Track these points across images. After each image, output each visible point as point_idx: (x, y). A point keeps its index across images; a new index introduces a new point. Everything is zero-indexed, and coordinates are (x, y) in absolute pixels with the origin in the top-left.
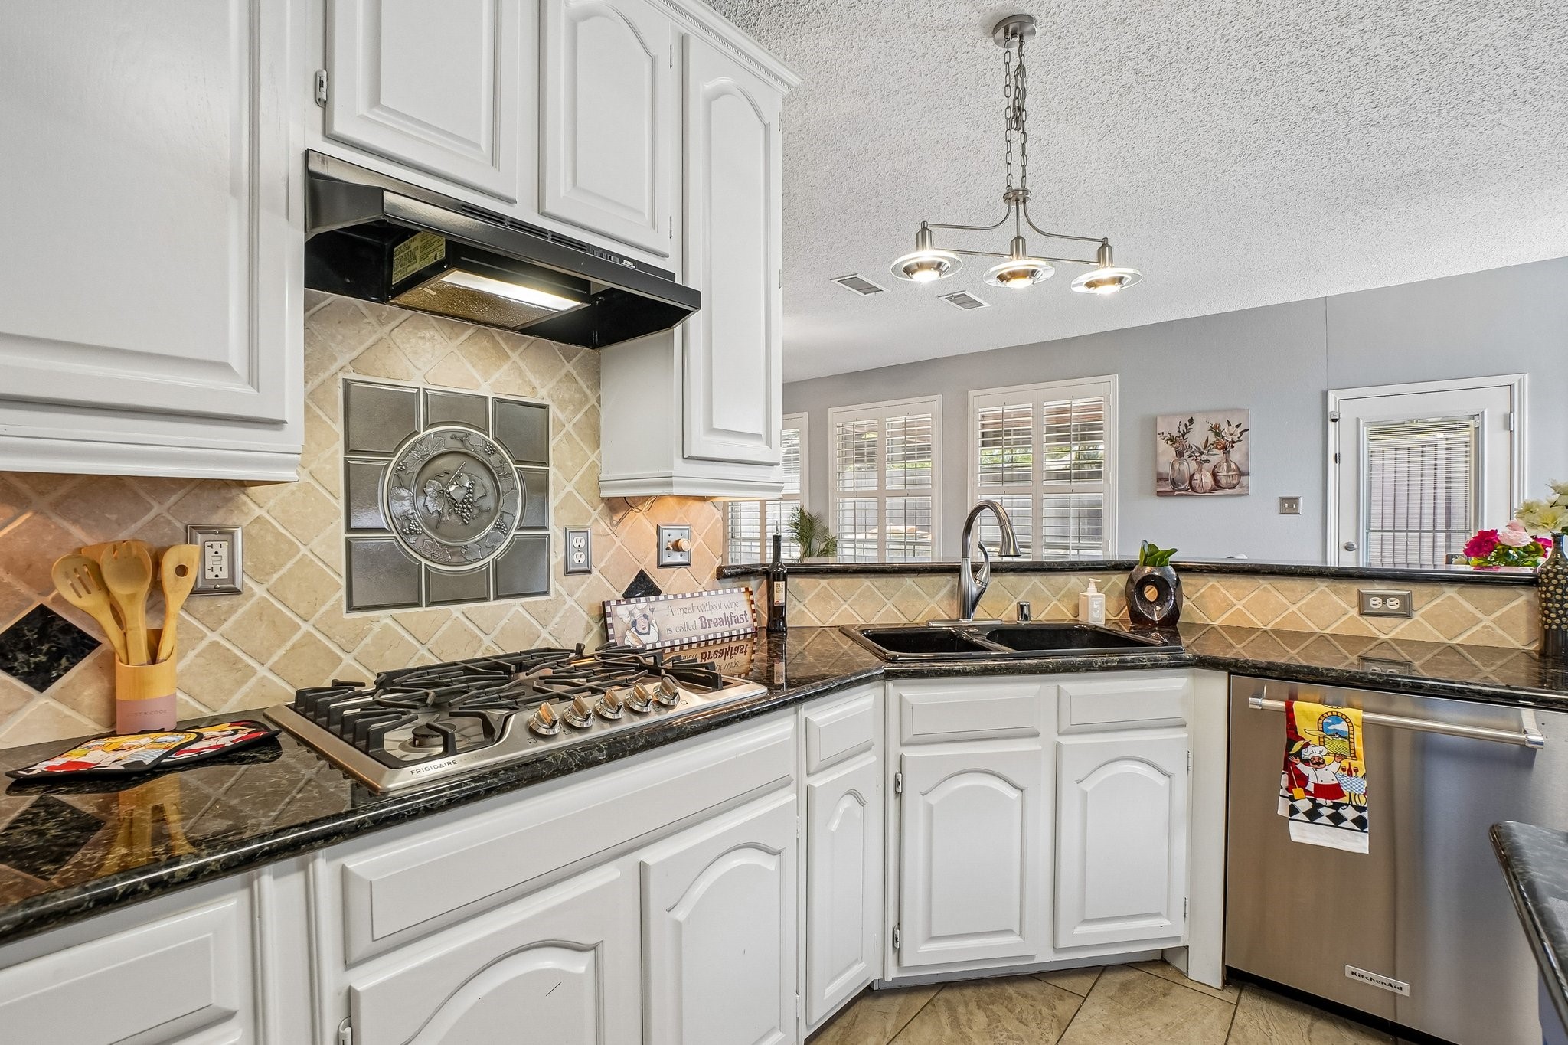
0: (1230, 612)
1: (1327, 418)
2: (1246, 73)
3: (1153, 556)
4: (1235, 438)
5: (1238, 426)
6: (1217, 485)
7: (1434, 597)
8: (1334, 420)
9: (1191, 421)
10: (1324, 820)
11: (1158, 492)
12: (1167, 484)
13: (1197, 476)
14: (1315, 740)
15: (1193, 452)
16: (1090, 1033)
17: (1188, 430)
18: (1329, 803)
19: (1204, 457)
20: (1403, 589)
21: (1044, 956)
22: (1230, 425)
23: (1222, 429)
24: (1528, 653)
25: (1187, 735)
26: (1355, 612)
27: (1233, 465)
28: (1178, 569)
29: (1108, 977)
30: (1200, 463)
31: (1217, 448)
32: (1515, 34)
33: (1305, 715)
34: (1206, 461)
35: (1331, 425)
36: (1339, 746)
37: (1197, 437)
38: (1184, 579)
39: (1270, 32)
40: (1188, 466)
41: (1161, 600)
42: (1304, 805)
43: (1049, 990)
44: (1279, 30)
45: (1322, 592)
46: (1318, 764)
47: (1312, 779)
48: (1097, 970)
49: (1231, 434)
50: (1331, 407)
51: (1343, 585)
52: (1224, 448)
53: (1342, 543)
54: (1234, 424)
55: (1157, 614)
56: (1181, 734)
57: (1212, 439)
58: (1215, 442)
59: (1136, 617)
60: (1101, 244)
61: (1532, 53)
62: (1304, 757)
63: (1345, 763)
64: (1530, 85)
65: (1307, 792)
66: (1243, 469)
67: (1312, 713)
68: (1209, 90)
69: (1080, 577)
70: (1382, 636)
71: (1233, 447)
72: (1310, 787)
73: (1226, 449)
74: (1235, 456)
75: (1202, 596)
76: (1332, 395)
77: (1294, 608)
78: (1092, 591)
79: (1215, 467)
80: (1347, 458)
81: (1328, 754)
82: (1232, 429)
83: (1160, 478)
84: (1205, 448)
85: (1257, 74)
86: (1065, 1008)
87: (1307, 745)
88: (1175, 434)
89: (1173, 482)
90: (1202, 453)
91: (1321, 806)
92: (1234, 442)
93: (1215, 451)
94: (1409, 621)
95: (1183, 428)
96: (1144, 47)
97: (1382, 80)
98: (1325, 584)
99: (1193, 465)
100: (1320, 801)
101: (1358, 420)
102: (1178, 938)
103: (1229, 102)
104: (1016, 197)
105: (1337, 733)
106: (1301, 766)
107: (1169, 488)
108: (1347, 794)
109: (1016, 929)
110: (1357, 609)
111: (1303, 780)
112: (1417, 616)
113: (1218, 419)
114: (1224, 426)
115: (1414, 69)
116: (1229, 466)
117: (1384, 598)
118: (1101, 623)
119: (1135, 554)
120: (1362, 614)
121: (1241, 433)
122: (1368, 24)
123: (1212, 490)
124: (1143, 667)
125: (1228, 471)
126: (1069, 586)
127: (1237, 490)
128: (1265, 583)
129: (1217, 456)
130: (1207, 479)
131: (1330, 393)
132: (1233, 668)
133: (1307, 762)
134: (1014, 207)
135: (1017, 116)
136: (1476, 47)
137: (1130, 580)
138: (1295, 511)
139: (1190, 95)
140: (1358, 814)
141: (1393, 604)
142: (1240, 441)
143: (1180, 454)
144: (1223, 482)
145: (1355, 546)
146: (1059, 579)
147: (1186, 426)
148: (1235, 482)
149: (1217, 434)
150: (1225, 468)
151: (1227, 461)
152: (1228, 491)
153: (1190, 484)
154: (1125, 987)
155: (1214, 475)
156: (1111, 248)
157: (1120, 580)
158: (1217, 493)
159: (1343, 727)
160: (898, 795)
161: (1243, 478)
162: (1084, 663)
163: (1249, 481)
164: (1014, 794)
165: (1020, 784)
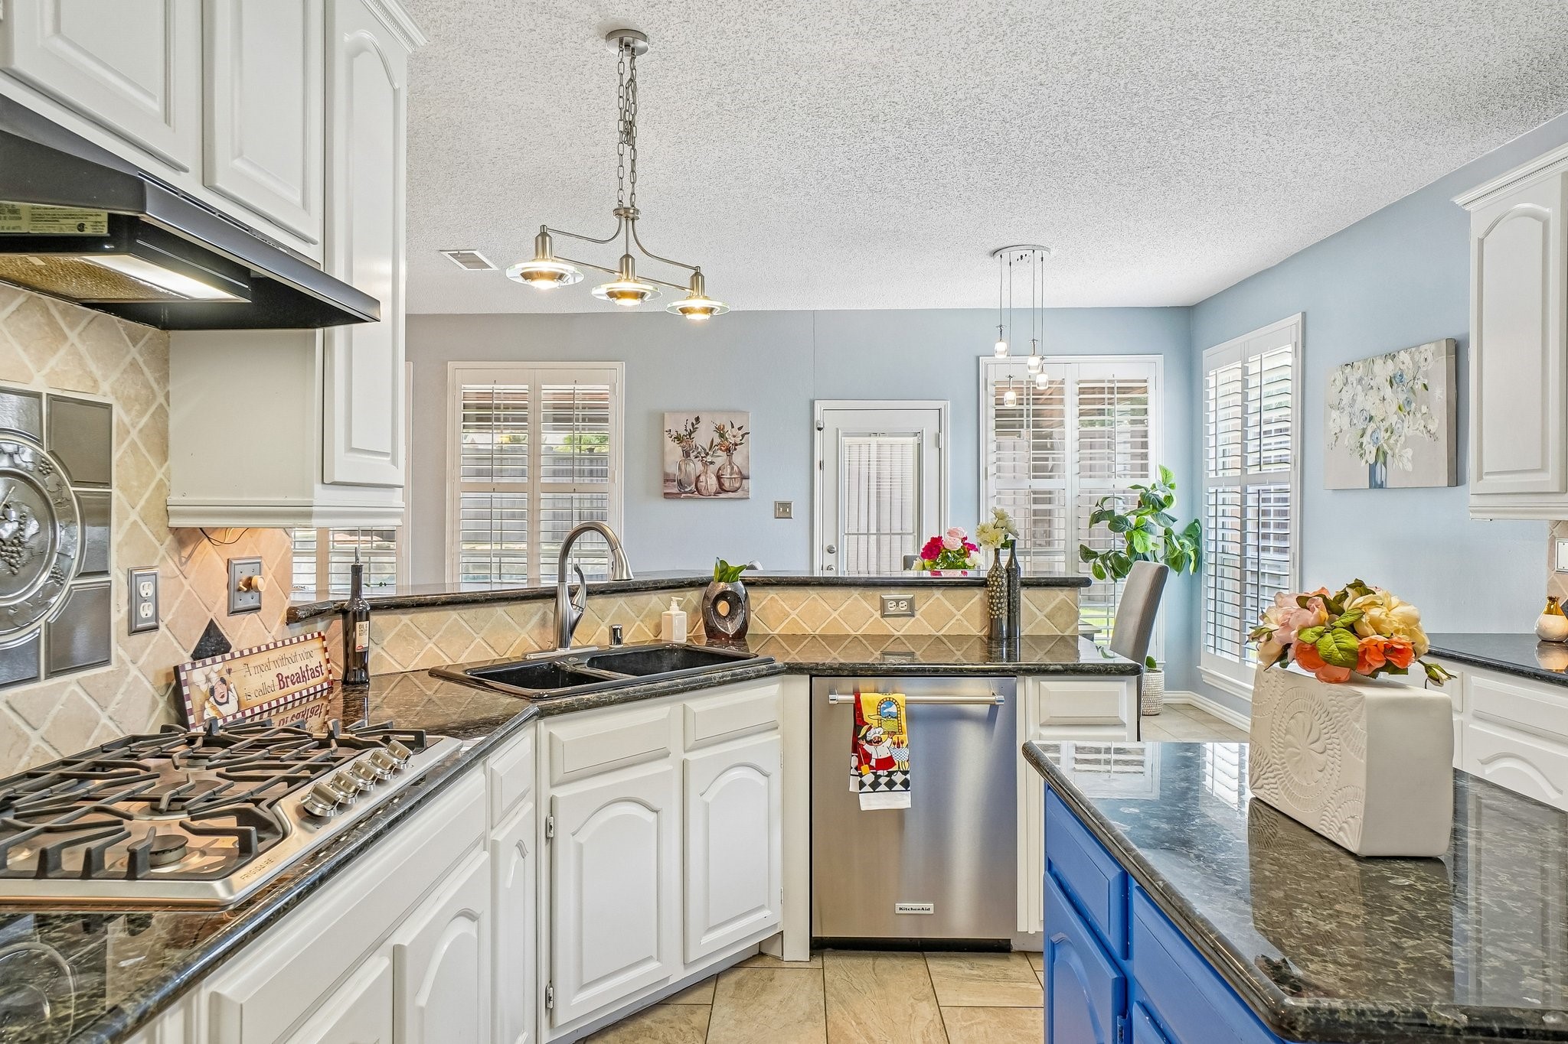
0: (787, 621)
1: (815, 427)
2: (801, 131)
3: (725, 572)
4: (738, 440)
5: (740, 429)
6: (722, 489)
7: (928, 598)
8: (819, 429)
9: (697, 419)
10: (883, 787)
11: (665, 494)
12: (674, 486)
13: (702, 478)
14: (875, 723)
15: (699, 453)
16: (727, 1029)
17: (695, 429)
18: (886, 773)
19: (709, 459)
20: (908, 594)
21: (678, 975)
22: (733, 427)
23: (725, 430)
24: (980, 638)
25: (779, 736)
26: (878, 614)
27: (735, 468)
28: (749, 584)
29: (723, 982)
30: (705, 464)
31: (721, 449)
33: (869, 703)
34: (712, 463)
35: (817, 433)
36: (891, 725)
37: (703, 437)
38: (753, 593)
39: (825, 109)
40: (695, 467)
41: (731, 615)
42: (869, 778)
43: (680, 1009)
44: (832, 110)
45: (856, 599)
46: (878, 742)
47: (874, 756)
48: (713, 978)
49: (734, 436)
50: (817, 417)
51: (870, 592)
52: (728, 450)
53: (825, 546)
54: (736, 426)
55: (731, 628)
56: (775, 736)
57: (717, 440)
58: (719, 444)
59: (712, 632)
60: (694, 272)
62: (868, 739)
63: (895, 738)
65: (871, 767)
66: (744, 472)
67: (873, 701)
68: (771, 135)
69: (660, 596)
70: (896, 633)
71: (735, 449)
72: (873, 763)
73: (730, 451)
74: (737, 458)
75: (764, 608)
76: (817, 405)
77: (835, 614)
78: (674, 609)
79: (719, 469)
80: (829, 465)
81: (884, 733)
82: (735, 431)
83: (667, 479)
84: (710, 449)
85: (808, 134)
86: (699, 1018)
87: (870, 728)
88: (683, 432)
89: (680, 483)
90: (707, 454)
91: (880, 776)
92: (736, 445)
93: (719, 453)
94: (913, 619)
95: (689, 427)
96: (731, 89)
97: (888, 164)
98: (858, 592)
99: (699, 466)
100: (880, 772)
101: (838, 430)
102: (775, 925)
103: (783, 148)
104: (627, 214)
105: (890, 715)
106: (867, 747)
107: (676, 490)
108: (897, 763)
109: (655, 956)
110: (879, 612)
111: (868, 757)
112: (918, 615)
113: (723, 420)
114: (728, 427)
115: (909, 163)
116: (732, 468)
117: (898, 601)
118: (684, 641)
119: (709, 570)
120: (883, 616)
121: (743, 436)
122: (888, 126)
123: (717, 493)
124: (749, 679)
125: (731, 474)
126: (650, 605)
127: (740, 493)
128: (813, 593)
129: (721, 459)
130: (712, 483)
131: (816, 402)
132: (813, 672)
133: (870, 742)
134: (624, 222)
135: (628, 132)
137: (706, 597)
138: (788, 516)
139: (755, 134)
140: (904, 777)
141: (903, 607)
142: (742, 444)
143: (687, 454)
144: (727, 484)
145: (835, 549)
146: (642, 599)
147: (693, 424)
148: (737, 485)
149: (722, 436)
150: (729, 471)
151: (730, 464)
152: (731, 495)
153: (696, 485)
154: (739, 985)
155: (719, 478)
156: (703, 277)
157: (694, 596)
158: (721, 496)
159: (893, 709)
160: (550, 840)
161: (744, 481)
162: (706, 680)
163: (750, 484)
164: (651, 817)
165: (656, 806)
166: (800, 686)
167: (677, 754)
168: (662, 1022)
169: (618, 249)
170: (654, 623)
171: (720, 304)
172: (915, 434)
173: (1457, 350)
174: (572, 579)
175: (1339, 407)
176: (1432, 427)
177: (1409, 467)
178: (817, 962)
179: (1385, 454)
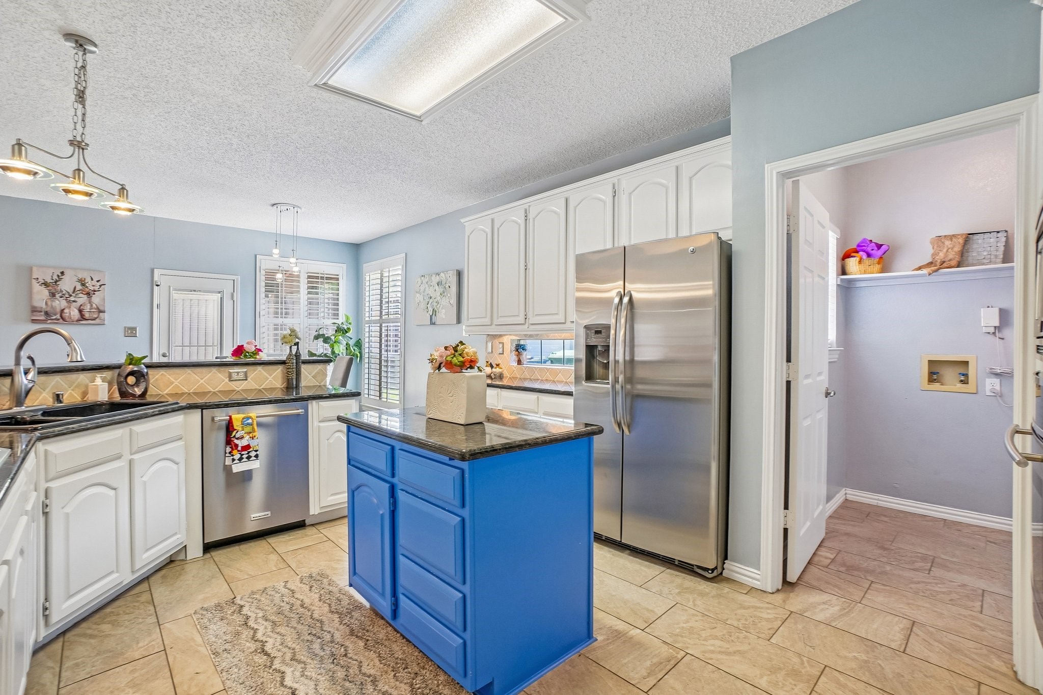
0: (172, 386)
1: (153, 284)
2: (184, 123)
3: (131, 360)
4: (96, 288)
5: (98, 281)
6: (82, 317)
7: (255, 371)
8: (157, 285)
9: (62, 273)
10: (245, 460)
11: (33, 320)
12: (41, 315)
13: (66, 311)
14: (240, 429)
15: (63, 294)
17: (60, 279)
18: (246, 452)
19: (72, 299)
20: (244, 369)
21: (128, 578)
22: (92, 279)
23: (86, 281)
24: (281, 389)
25: (184, 443)
26: (227, 380)
27: (94, 306)
28: (148, 366)
29: (152, 580)
30: (69, 302)
31: (82, 293)
32: (272, 160)
33: (237, 419)
34: (74, 301)
35: (155, 288)
36: (248, 429)
37: (67, 285)
38: (151, 372)
39: (203, 117)
40: (60, 303)
41: (137, 384)
42: (237, 456)
43: (129, 599)
44: (207, 118)
45: (214, 372)
46: (242, 438)
47: (240, 445)
48: (146, 579)
49: (93, 286)
50: (156, 278)
51: (223, 369)
52: (88, 294)
53: (161, 353)
54: (95, 280)
55: (138, 391)
56: (181, 443)
57: (79, 287)
58: (81, 290)
59: (123, 394)
60: (121, 187)
61: (273, 167)
62: (237, 437)
63: (251, 435)
64: (269, 175)
65: (239, 451)
66: (101, 308)
67: (239, 418)
68: (163, 119)
69: (85, 374)
70: (237, 389)
71: (94, 294)
72: (239, 448)
73: (90, 295)
74: (96, 299)
75: (157, 380)
76: (156, 272)
77: (202, 381)
78: (98, 381)
79: (81, 305)
80: (164, 307)
81: (245, 433)
82: (94, 282)
83: (34, 310)
84: (74, 292)
85: (188, 126)
86: (145, 597)
87: (238, 431)
88: (49, 280)
89: (47, 313)
90: (71, 296)
91: (243, 454)
92: (95, 291)
93: (81, 295)
94: (247, 381)
95: (55, 277)
96: (146, 90)
97: (230, 151)
98: (215, 369)
99: (64, 303)
100: (243, 453)
101: (170, 287)
102: (182, 543)
103: (168, 128)
104: (78, 145)
105: (248, 424)
106: (236, 441)
107: (43, 318)
108: (252, 447)
109: (115, 571)
110: (228, 379)
111: (237, 446)
112: (249, 379)
113: (85, 275)
114: (88, 280)
115: (242, 154)
116: (92, 305)
117: (238, 373)
118: (107, 399)
119: (122, 360)
120: (230, 380)
121: (100, 286)
122: (236, 134)
123: (78, 320)
125: (91, 309)
126: (79, 380)
127: (97, 321)
128: (188, 371)
129: (82, 299)
130: (75, 314)
131: (155, 270)
132: (203, 407)
133: (237, 439)
134: (77, 150)
135: (81, 96)
136: (261, 157)
137: (119, 375)
138: (134, 335)
140: (256, 453)
141: (241, 376)
142: (100, 291)
143: (53, 295)
144: (87, 315)
145: (168, 355)
146: (73, 376)
147: (58, 276)
148: (96, 316)
149: (83, 285)
150: (89, 307)
151: (90, 303)
152: (90, 322)
153: (61, 316)
154: (164, 577)
155: (80, 311)
156: (127, 191)
157: (108, 374)
158: (82, 322)
159: (250, 421)
160: (46, 514)
161: (101, 314)
162: (144, 414)
163: (106, 316)
164: (112, 493)
165: (115, 486)
166: (196, 415)
167: (127, 456)
168: (120, 607)
169: (72, 164)
170: (81, 391)
171: (139, 207)
172: (219, 292)
173: (459, 274)
174: (25, 363)
175: (419, 292)
176: (452, 302)
177: (444, 317)
178: (208, 555)
179: (436, 311)
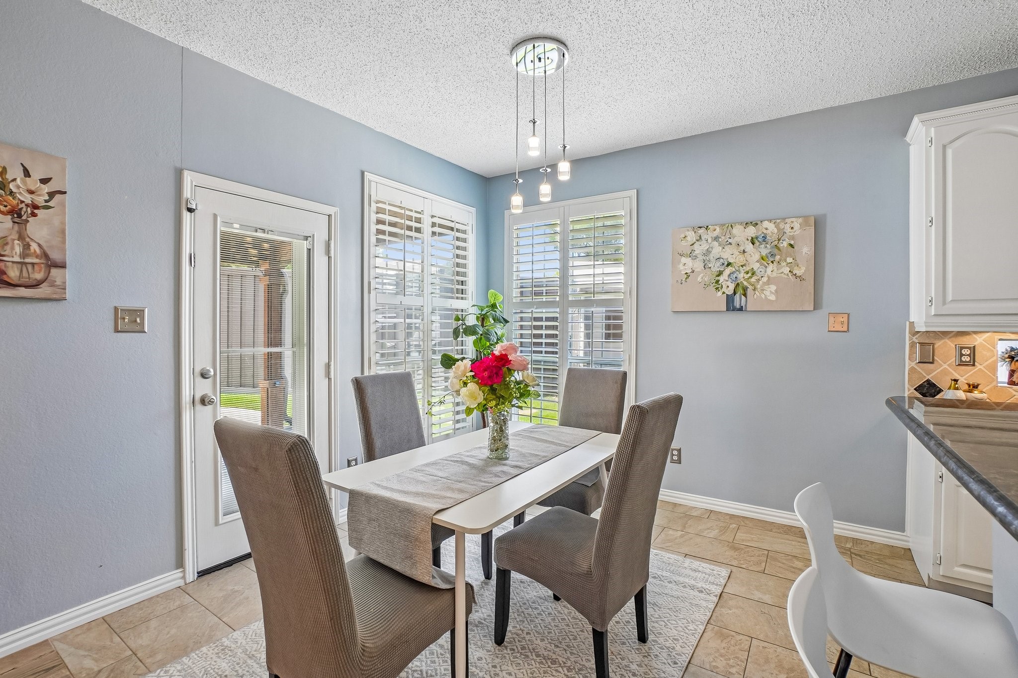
1: (181, 206)
4: (40, 200)
5: (45, 181)
6: (2, 280)
8: (190, 210)
22: (27, 174)
23: (9, 176)
27: (34, 247)
31: (1, 211)
35: (186, 215)
49: (31, 192)
50: (187, 193)
52: (15, 213)
53: (198, 370)
54: (37, 175)
66: (55, 256)
71: (34, 215)
73: (20, 216)
74: (39, 230)
76: (189, 178)
80: (204, 262)
82: (33, 183)
92: (36, 207)
101: (215, 216)
114: (16, 173)
116: (27, 246)
121: (52, 195)
125: (24, 255)
127: (44, 291)
131: (186, 173)
138: (138, 328)
142: (48, 207)
144: (14, 273)
145: (212, 373)
148: (39, 276)
150: (18, 249)
151: (21, 238)
152: (21, 292)
158: (1, 292)
161: (54, 272)
163: (69, 276)
172: (306, 238)
